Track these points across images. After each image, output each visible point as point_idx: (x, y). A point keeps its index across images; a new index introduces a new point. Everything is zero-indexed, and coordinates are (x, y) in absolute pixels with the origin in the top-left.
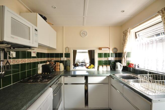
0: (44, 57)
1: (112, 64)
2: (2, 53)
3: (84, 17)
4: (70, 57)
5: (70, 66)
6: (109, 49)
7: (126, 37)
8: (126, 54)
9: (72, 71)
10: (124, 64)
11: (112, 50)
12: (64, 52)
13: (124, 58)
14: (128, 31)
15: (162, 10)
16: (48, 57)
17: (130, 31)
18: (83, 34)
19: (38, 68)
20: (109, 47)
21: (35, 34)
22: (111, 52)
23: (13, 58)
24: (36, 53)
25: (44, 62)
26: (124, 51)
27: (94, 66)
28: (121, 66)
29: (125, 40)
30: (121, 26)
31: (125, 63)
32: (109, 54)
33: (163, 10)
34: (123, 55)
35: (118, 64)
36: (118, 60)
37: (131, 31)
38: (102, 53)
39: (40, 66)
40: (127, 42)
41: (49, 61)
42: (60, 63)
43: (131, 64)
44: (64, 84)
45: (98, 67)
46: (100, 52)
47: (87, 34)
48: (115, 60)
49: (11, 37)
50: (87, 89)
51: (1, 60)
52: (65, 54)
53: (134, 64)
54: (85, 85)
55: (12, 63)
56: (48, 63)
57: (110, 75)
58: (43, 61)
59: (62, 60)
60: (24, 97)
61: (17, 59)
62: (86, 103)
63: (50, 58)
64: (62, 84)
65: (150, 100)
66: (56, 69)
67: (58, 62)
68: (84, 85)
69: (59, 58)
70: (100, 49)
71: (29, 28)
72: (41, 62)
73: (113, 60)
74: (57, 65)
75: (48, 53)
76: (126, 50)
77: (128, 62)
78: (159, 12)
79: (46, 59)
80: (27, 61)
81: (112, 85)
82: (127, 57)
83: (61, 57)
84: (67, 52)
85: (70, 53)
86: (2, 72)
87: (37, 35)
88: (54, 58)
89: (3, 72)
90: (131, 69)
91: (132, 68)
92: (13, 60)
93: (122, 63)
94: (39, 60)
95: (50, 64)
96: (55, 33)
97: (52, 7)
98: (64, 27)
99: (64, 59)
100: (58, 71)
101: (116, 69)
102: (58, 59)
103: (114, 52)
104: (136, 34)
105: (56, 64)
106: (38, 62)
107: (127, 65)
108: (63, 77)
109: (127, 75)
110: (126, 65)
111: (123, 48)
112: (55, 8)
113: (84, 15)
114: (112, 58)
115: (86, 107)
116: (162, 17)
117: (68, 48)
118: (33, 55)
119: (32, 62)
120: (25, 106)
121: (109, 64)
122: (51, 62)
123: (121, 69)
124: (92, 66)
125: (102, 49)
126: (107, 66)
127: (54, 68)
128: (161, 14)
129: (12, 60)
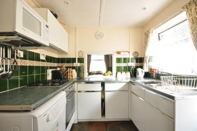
0: (54, 62)
1: (132, 71)
2: (9, 50)
3: (100, 15)
4: (84, 63)
5: (84, 73)
6: (129, 53)
7: (148, 39)
8: (148, 58)
9: (86, 78)
10: (146, 70)
11: (132, 54)
12: (77, 57)
13: (146, 63)
14: (151, 31)
15: (186, 6)
16: (58, 62)
17: (152, 32)
18: (98, 36)
19: (47, 74)
20: (128, 51)
21: (46, 31)
22: (131, 56)
23: (21, 58)
24: (45, 56)
25: (54, 68)
26: (146, 55)
27: (112, 72)
28: (142, 72)
29: (148, 43)
30: (143, 27)
31: (147, 68)
32: (129, 59)
33: (188, 5)
34: (145, 59)
35: (139, 70)
36: (139, 65)
37: (154, 31)
38: (121, 58)
39: (49, 71)
40: (149, 44)
41: (59, 67)
42: (72, 69)
43: (154, 69)
44: (77, 92)
45: (117, 73)
46: (119, 56)
47: (103, 36)
48: (135, 66)
49: (23, 29)
50: (103, 97)
51: (8, 58)
52: (78, 58)
53: (157, 69)
54: (102, 93)
55: (19, 63)
56: (59, 69)
57: (130, 81)
58: (52, 66)
59: (74, 66)
60: (36, 96)
61: (25, 60)
62: (103, 114)
63: (60, 64)
64: (75, 91)
65: (173, 98)
66: (68, 76)
67: (70, 68)
68: (100, 93)
69: (72, 64)
70: (119, 53)
71: (40, 23)
72: (51, 68)
73: (133, 66)
74: (69, 71)
75: (58, 58)
76: (148, 53)
77: (150, 67)
78: (183, 8)
79: (55, 65)
80: (35, 63)
81: (132, 92)
82: (149, 62)
83: (73, 63)
84: (81, 56)
85: (84, 58)
86: (9, 72)
87: (48, 32)
88: (66, 64)
89: (11, 72)
90: (153, 75)
91: (155, 74)
92: (21, 60)
93: (143, 68)
94: (49, 65)
95: (61, 70)
96: (67, 34)
97: (65, 2)
98: (77, 28)
99: (77, 64)
100: (70, 78)
101: (137, 76)
102: (70, 65)
103: (135, 56)
104: (159, 35)
105: (67, 70)
106: (47, 67)
107: (150, 70)
108: (76, 84)
109: (149, 81)
110: (148, 71)
111: (145, 52)
112: (68, 3)
113: (100, 13)
114: (132, 63)
115: (103, 118)
116: (187, 13)
117: (81, 53)
118: (42, 58)
119: (41, 65)
120: (38, 101)
121: (129, 71)
122: (62, 68)
123: (142, 75)
124: (110, 72)
125: (121, 53)
126: (126, 73)
127: (65, 74)
128: (186, 9)
129: (19, 60)
